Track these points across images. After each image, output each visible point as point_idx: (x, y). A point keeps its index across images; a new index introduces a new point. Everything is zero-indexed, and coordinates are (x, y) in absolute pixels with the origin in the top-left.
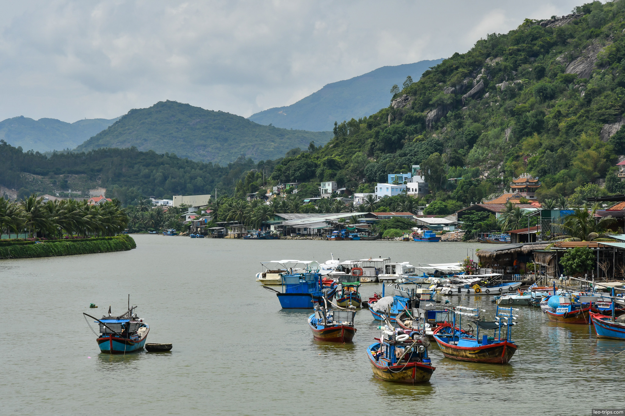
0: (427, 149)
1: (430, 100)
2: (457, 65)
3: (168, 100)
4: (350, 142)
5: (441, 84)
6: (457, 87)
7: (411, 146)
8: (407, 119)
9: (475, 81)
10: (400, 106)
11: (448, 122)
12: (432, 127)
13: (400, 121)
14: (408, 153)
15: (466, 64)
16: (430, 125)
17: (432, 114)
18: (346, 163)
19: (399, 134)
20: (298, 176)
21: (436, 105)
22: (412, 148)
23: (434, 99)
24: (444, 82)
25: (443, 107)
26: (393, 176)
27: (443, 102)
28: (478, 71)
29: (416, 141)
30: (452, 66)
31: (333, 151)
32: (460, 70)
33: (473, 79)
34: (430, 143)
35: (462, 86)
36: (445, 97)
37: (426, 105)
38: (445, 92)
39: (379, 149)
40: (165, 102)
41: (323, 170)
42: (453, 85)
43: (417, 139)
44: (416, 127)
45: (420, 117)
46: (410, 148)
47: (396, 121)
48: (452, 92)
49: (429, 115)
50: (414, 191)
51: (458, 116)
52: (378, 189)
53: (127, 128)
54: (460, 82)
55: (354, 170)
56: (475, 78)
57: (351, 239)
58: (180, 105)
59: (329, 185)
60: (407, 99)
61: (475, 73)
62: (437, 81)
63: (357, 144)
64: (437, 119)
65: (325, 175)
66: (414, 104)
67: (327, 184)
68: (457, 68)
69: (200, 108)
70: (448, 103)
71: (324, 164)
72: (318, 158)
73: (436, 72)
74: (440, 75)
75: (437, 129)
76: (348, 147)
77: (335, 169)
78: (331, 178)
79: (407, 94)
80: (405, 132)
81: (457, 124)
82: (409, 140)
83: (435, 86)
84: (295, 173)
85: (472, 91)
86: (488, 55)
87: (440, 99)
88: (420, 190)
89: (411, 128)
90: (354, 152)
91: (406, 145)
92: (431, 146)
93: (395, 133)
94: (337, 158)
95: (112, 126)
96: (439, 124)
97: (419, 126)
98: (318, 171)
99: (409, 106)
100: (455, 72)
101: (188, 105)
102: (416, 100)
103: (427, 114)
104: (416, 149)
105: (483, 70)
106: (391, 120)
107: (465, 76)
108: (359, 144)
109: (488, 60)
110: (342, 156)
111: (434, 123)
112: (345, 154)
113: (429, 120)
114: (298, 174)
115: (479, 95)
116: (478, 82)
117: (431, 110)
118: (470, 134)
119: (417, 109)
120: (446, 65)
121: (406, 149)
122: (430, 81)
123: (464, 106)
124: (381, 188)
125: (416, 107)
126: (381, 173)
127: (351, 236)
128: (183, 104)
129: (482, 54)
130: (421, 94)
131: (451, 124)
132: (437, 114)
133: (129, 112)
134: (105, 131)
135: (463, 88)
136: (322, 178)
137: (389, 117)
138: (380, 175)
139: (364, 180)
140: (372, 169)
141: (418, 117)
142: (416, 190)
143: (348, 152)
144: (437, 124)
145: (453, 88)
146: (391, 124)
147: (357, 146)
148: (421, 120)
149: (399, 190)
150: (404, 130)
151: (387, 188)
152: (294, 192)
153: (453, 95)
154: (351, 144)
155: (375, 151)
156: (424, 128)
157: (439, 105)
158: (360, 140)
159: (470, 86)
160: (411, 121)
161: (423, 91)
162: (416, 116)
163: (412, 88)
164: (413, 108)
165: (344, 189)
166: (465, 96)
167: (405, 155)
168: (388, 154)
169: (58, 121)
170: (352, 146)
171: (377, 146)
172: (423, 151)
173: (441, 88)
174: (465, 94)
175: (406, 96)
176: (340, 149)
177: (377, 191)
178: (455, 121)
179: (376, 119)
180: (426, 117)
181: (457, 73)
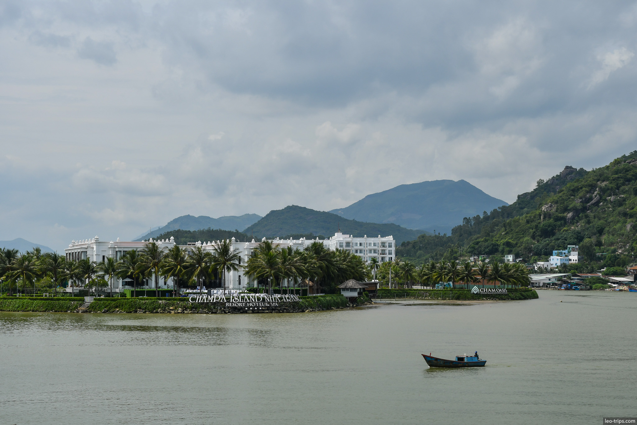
0: (572, 236)
1: (568, 207)
2: (581, 186)
3: (293, 205)
4: (516, 231)
5: (572, 197)
6: (583, 199)
7: (562, 234)
8: (555, 218)
9: (594, 195)
10: (548, 210)
11: (580, 220)
12: (570, 223)
13: (549, 219)
14: (560, 239)
15: (586, 185)
16: (569, 222)
17: (570, 215)
18: (516, 244)
19: (552, 226)
20: (487, 252)
21: (572, 210)
22: (563, 235)
23: (571, 206)
24: (574, 196)
25: (576, 211)
26: (556, 252)
27: (576, 208)
28: (594, 190)
29: (564, 231)
30: (578, 187)
31: (506, 236)
32: (584, 189)
33: (592, 194)
34: (574, 232)
35: (586, 199)
36: (577, 205)
37: (566, 210)
38: (576, 202)
39: (539, 236)
40: (292, 206)
41: (503, 248)
42: (581, 198)
43: (564, 230)
44: (561, 223)
45: (563, 217)
46: (561, 235)
47: (547, 219)
48: (581, 202)
49: (568, 215)
50: (575, 261)
51: (587, 216)
52: (551, 260)
53: (269, 221)
54: (585, 196)
55: (525, 248)
56: (593, 193)
57: (574, 290)
58: (301, 208)
59: (510, 257)
60: (552, 206)
61: (593, 191)
62: (570, 195)
63: (521, 233)
64: (573, 218)
65: (505, 250)
66: (557, 209)
67: (509, 256)
68: (581, 188)
69: (312, 209)
70: (579, 208)
71: (504, 244)
72: (497, 241)
73: (569, 190)
74: (571, 192)
75: (574, 224)
76: (515, 234)
77: (511, 248)
78: (510, 253)
79: (551, 203)
80: (555, 226)
81: (587, 221)
82: (559, 230)
83: (569, 198)
84: (485, 249)
85: (593, 202)
86: (598, 180)
87: (575, 206)
88: (579, 260)
89: (559, 223)
90: (520, 237)
91: (558, 233)
92: (575, 234)
93: (549, 226)
94: (510, 241)
95: (260, 220)
96: (575, 221)
97: (563, 222)
98: (500, 248)
99: (554, 210)
100: (581, 190)
101: (305, 208)
102: (558, 206)
103: (567, 215)
104: (565, 236)
105: (597, 189)
106: (543, 219)
107: (587, 192)
108: (522, 233)
109: (599, 183)
110: (512, 239)
111: (571, 220)
112: (514, 238)
113: (568, 218)
114: (487, 250)
115: (597, 204)
116: (596, 196)
117: (569, 213)
118: (599, 227)
119: (560, 212)
120: (575, 186)
121: (558, 235)
122: (566, 195)
123: (588, 210)
124: (553, 259)
125: (559, 210)
126: (545, 250)
127: (573, 288)
128: (302, 207)
129: (594, 180)
130: (561, 203)
131: (583, 221)
132: (573, 215)
133: (270, 212)
134: (256, 223)
135: (587, 200)
136: (503, 253)
137: (542, 216)
138: (544, 251)
139: (532, 254)
140: (538, 248)
141: (562, 217)
142: (576, 260)
143: (516, 237)
144: (573, 221)
145: (581, 200)
146: (543, 221)
147: (521, 234)
148: (564, 218)
149: (565, 260)
150: (555, 224)
151: (558, 259)
152: (486, 261)
153: (581, 204)
154: (517, 232)
155: (536, 237)
156: (565, 223)
157: (574, 209)
158: (523, 230)
159: (591, 199)
160: (557, 219)
161: (563, 201)
162: (561, 216)
163: (554, 200)
164: (557, 211)
165: (521, 259)
166: (589, 204)
167: (558, 239)
168: (547, 239)
169: (209, 217)
170: (518, 233)
171: (536, 234)
172: (570, 237)
173: (573, 200)
174: (589, 203)
175: (551, 204)
176: (511, 236)
177: (550, 261)
178: (585, 219)
179: (531, 218)
180: (567, 216)
181: (582, 191)
